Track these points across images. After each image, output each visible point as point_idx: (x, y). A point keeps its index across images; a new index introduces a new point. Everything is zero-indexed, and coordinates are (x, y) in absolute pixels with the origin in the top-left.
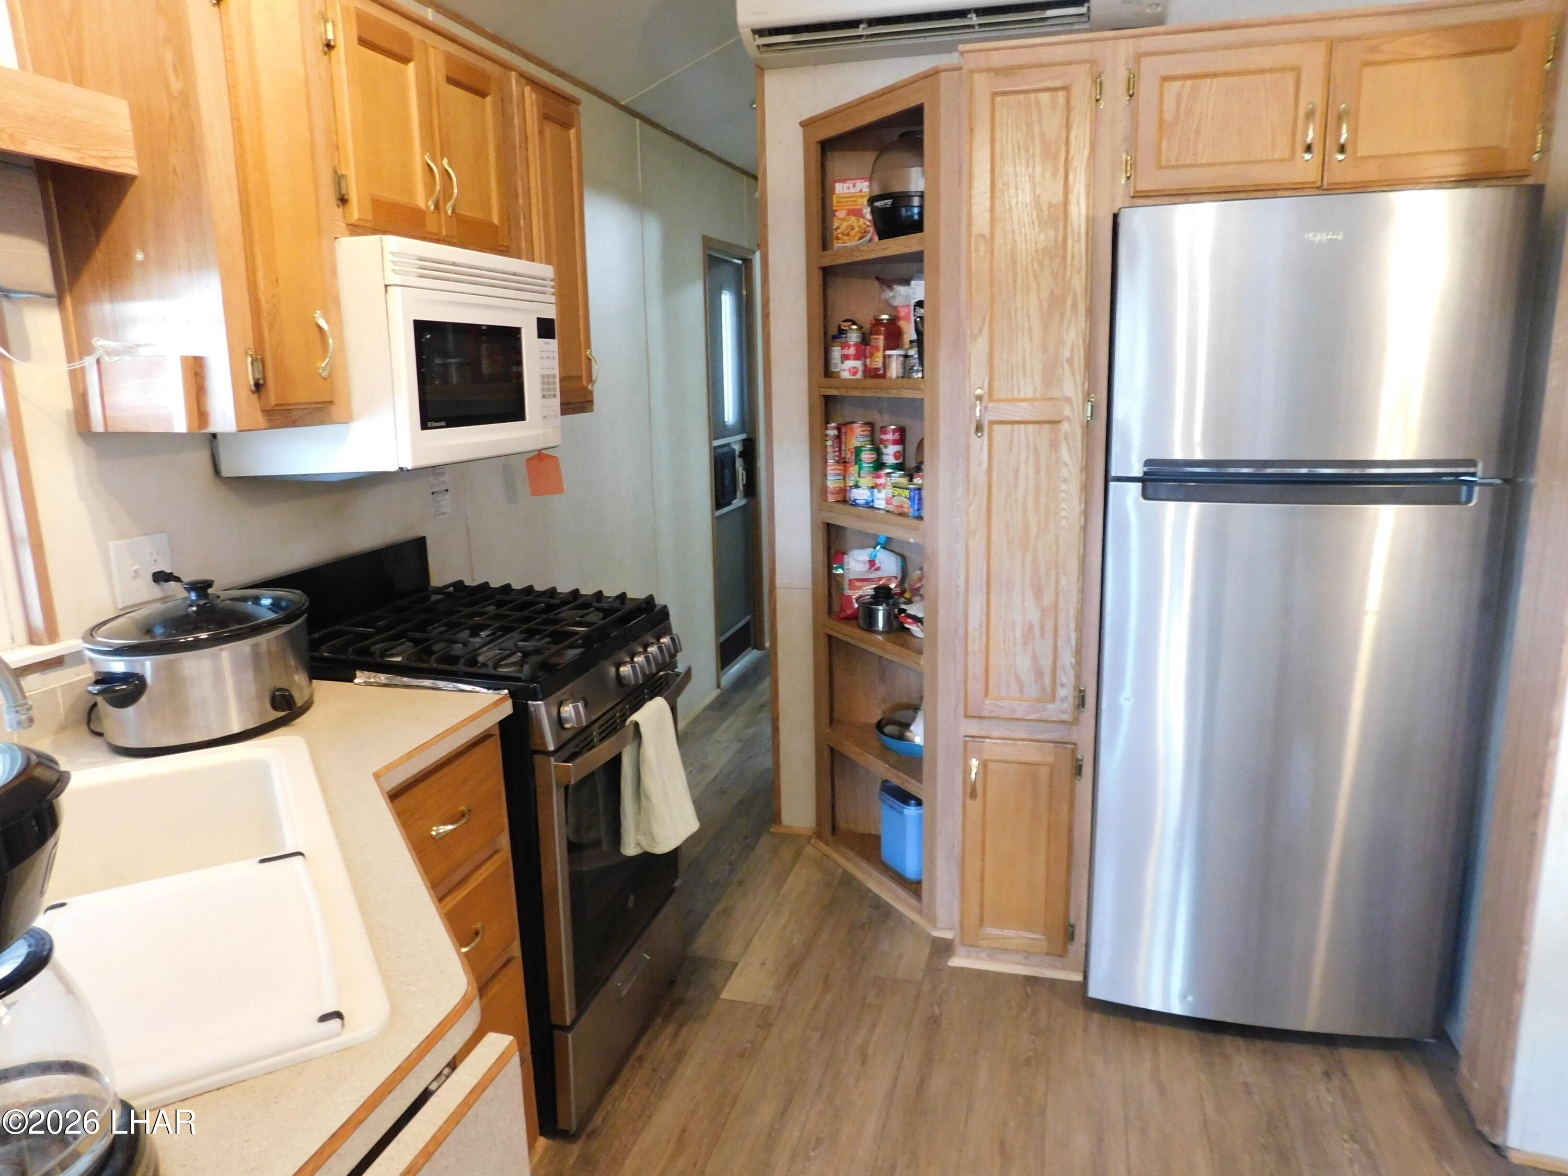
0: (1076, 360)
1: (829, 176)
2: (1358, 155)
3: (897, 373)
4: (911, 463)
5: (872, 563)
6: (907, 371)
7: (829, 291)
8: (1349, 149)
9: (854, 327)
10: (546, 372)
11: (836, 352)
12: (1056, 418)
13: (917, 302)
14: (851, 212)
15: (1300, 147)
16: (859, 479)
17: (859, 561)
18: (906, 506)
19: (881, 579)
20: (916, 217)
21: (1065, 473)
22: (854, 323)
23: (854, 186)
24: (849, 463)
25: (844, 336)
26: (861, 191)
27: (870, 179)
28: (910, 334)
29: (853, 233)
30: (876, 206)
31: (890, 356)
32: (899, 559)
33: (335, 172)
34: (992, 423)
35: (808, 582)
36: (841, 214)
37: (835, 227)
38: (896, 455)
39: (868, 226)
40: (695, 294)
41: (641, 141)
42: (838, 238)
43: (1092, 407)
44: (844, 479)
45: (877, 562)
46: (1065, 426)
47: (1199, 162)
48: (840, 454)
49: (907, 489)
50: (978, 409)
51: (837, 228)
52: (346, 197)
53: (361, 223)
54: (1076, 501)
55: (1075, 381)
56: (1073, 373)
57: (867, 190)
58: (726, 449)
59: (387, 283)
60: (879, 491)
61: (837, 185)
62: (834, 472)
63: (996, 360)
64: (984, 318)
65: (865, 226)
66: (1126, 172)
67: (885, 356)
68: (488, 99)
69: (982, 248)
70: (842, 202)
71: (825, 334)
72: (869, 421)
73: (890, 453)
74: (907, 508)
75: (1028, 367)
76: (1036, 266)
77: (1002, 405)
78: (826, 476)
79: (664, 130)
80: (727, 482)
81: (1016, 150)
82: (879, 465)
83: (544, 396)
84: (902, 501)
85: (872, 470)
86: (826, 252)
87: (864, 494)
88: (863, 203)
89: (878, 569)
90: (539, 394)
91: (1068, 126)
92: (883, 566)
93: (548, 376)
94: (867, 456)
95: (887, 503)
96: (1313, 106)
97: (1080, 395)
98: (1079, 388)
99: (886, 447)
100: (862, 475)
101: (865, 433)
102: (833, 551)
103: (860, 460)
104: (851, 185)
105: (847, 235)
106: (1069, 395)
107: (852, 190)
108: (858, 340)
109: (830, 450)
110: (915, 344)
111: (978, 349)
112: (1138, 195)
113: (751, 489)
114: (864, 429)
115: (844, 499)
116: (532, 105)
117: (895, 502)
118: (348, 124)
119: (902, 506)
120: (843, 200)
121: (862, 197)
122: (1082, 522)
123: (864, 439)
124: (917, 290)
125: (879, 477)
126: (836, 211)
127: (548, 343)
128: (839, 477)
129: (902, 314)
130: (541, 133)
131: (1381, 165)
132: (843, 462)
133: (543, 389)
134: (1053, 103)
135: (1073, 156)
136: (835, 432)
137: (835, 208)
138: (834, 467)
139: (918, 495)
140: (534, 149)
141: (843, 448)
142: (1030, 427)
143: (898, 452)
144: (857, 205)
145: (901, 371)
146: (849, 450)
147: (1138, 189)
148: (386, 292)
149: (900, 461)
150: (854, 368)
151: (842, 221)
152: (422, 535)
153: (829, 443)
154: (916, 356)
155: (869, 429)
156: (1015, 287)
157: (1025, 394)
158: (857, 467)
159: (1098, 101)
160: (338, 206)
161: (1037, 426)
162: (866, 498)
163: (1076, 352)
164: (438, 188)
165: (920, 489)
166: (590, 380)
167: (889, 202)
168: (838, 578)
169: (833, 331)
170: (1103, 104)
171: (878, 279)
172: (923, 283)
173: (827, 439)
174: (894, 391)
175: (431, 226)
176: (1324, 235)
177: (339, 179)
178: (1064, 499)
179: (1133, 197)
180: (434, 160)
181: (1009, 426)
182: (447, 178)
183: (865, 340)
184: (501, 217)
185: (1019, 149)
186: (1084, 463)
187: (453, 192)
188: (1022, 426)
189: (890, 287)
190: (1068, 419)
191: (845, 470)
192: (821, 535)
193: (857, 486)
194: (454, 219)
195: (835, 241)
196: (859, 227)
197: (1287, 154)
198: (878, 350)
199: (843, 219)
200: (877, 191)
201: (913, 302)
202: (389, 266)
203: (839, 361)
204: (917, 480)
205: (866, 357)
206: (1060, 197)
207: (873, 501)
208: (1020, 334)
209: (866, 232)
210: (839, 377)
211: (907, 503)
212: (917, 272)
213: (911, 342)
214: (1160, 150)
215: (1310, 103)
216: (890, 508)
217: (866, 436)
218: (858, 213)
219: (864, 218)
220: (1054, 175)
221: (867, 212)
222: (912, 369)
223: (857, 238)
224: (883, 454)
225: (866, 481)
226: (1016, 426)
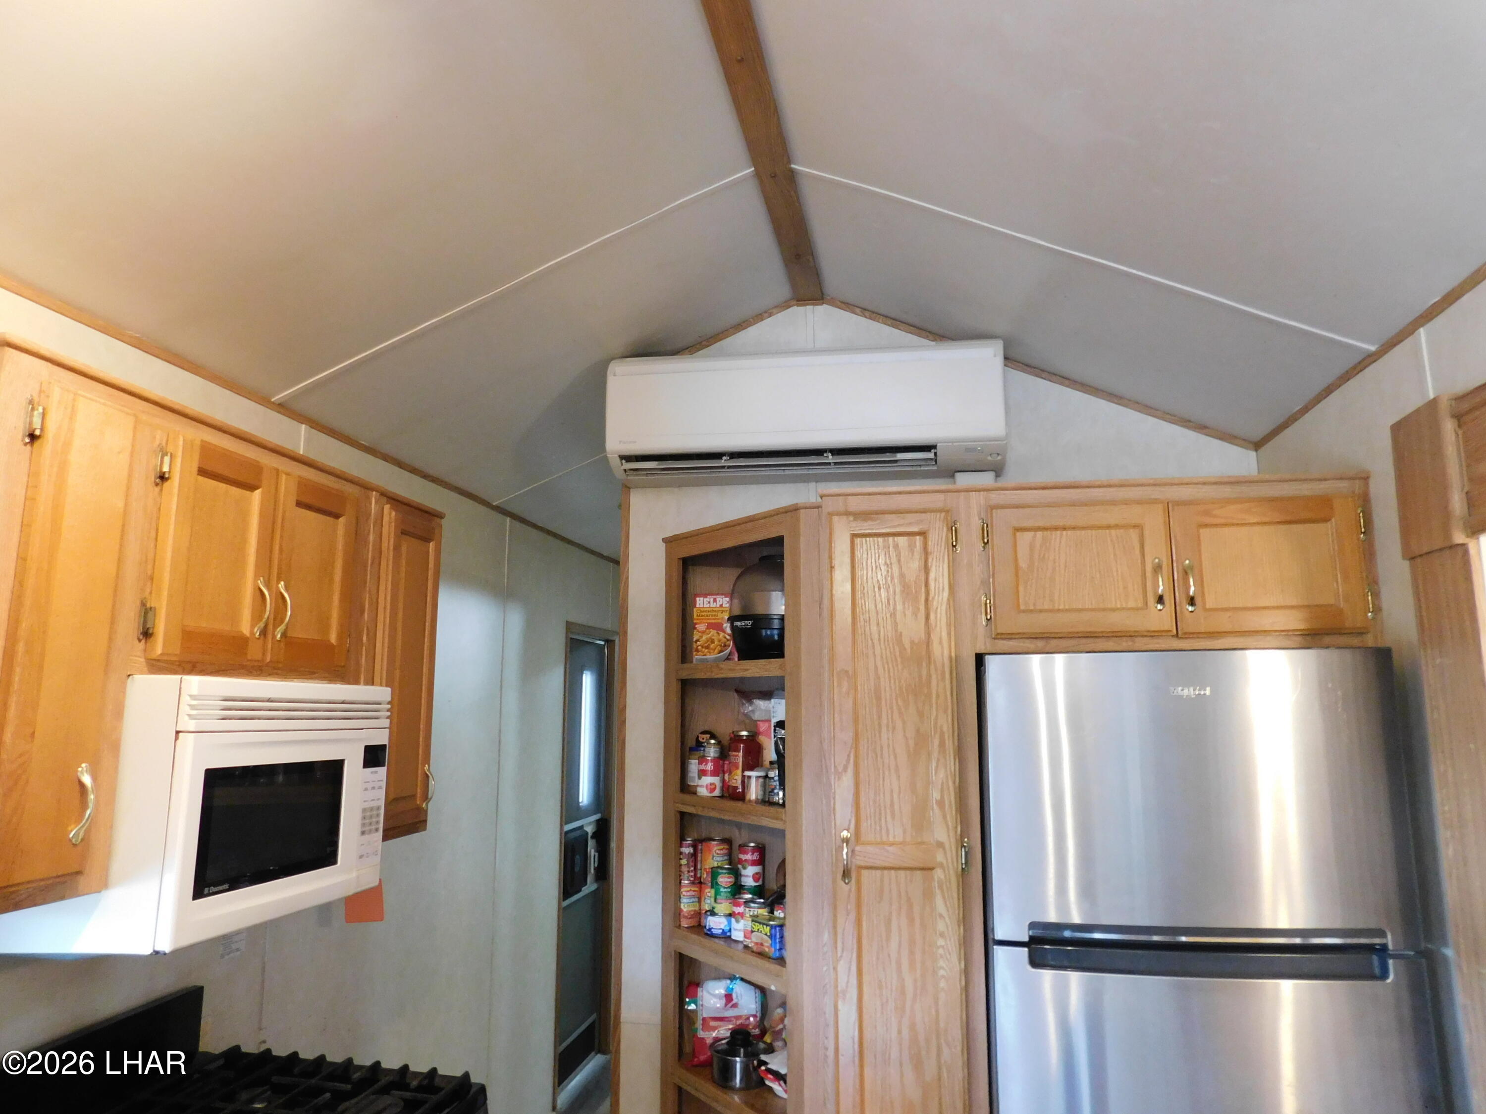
0: (947, 802)
1: (691, 589)
2: (1207, 607)
3: (757, 796)
4: (773, 885)
5: (728, 997)
6: (767, 793)
7: (687, 701)
8: (1198, 601)
9: (713, 741)
10: (367, 805)
11: (694, 766)
12: (930, 866)
13: (778, 723)
14: (711, 626)
15: (1152, 600)
16: (715, 905)
17: (715, 996)
18: (766, 944)
19: (738, 1018)
20: (776, 637)
21: (941, 926)
22: (713, 736)
23: (715, 601)
24: (705, 884)
25: (702, 749)
26: (721, 606)
27: (731, 596)
28: (770, 754)
29: (712, 646)
30: (737, 626)
31: (749, 777)
32: (758, 992)
33: (143, 604)
34: (861, 868)
35: (656, 1018)
36: (701, 627)
37: (695, 639)
38: (756, 877)
39: (728, 640)
40: (555, 679)
41: (510, 537)
42: (697, 651)
43: (966, 853)
44: (700, 901)
45: (734, 996)
46: (938, 874)
47: (1056, 607)
48: (695, 875)
49: (767, 925)
50: (845, 850)
51: (697, 641)
52: (150, 631)
53: (165, 658)
54: (954, 958)
55: (947, 826)
56: (945, 817)
57: (728, 605)
58: (578, 833)
59: (178, 729)
60: (737, 921)
61: (698, 599)
62: (688, 894)
63: (863, 799)
64: (849, 756)
65: (724, 640)
66: (986, 615)
67: (743, 776)
68: (342, 520)
69: (845, 685)
70: (702, 616)
71: (683, 743)
72: (727, 836)
73: (749, 875)
74: (768, 947)
75: (896, 807)
76: (900, 703)
77: (870, 849)
78: (680, 898)
79: (534, 526)
80: (577, 869)
81: (876, 589)
82: (737, 889)
83: (363, 833)
84: (762, 939)
85: (729, 895)
86: (685, 665)
87: (720, 923)
88: (723, 618)
89: (735, 1006)
90: (358, 829)
91: (926, 569)
92: (740, 1003)
93: (372, 809)
94: (724, 880)
95: (745, 937)
96: (1159, 560)
97: (953, 840)
98: (952, 834)
99: (745, 868)
100: (718, 901)
101: (722, 852)
102: (686, 983)
103: (717, 883)
104: (712, 600)
105: (707, 647)
106: (941, 839)
107: (713, 605)
108: (716, 755)
109: (685, 869)
110: (776, 766)
111: (843, 788)
112: (999, 637)
113: (603, 873)
114: (722, 847)
115: (699, 928)
116: (390, 523)
117: (755, 937)
118: (169, 555)
119: (762, 944)
120: (703, 614)
121: (722, 612)
122: (963, 983)
123: (721, 859)
124: (777, 709)
125: (738, 905)
126: (696, 624)
127: (376, 772)
128: (693, 900)
129: (761, 730)
130: (397, 548)
131: (1230, 617)
132: (698, 882)
133: (363, 825)
134: (911, 547)
135: (933, 598)
136: (691, 850)
137: (695, 621)
138: (689, 889)
139: (779, 931)
140: (387, 565)
141: (699, 867)
142: (902, 873)
143: (757, 874)
144: (718, 619)
145: (760, 793)
146: (705, 869)
147: (999, 631)
148: (176, 738)
149: (760, 883)
150: (711, 784)
151: (701, 634)
152: (199, 983)
153: (684, 862)
154: (776, 778)
155: (726, 847)
156: (880, 725)
157: (894, 837)
158: (713, 891)
159: (954, 546)
160: (140, 641)
161: (908, 872)
162: (722, 927)
163: (946, 792)
164: (267, 613)
165: (781, 926)
166: (426, 798)
167: (749, 623)
168: (691, 1015)
169: (691, 743)
170: (959, 549)
171: (737, 691)
172: (783, 701)
173: (681, 856)
174: (754, 818)
175: (254, 652)
176: (1191, 689)
177: (146, 612)
178: (942, 957)
179: (994, 638)
180: (268, 585)
181: (878, 873)
182: (280, 601)
183: (724, 754)
184: (340, 637)
185: (879, 588)
186: (961, 915)
187: (286, 615)
188: (893, 872)
189: (750, 701)
190: (941, 865)
191: (701, 891)
192: (672, 965)
193: (713, 913)
194: (282, 645)
195: (694, 653)
196: (719, 641)
197: (1140, 604)
198: (737, 768)
199: (703, 632)
200: (737, 612)
201: (774, 721)
202: (185, 709)
203: (696, 775)
204: (778, 913)
205: (724, 772)
206: (923, 636)
207: (730, 930)
208: (887, 773)
209: (725, 646)
210: (695, 793)
211: (768, 942)
212: (777, 689)
213: (771, 763)
214: (1018, 591)
215: (1155, 559)
216: (748, 942)
217: (724, 855)
218: (718, 627)
219: (724, 631)
220: (915, 614)
221: (727, 627)
222: (772, 791)
223: (717, 651)
224: (741, 875)
225: (723, 907)
226: (886, 872)
